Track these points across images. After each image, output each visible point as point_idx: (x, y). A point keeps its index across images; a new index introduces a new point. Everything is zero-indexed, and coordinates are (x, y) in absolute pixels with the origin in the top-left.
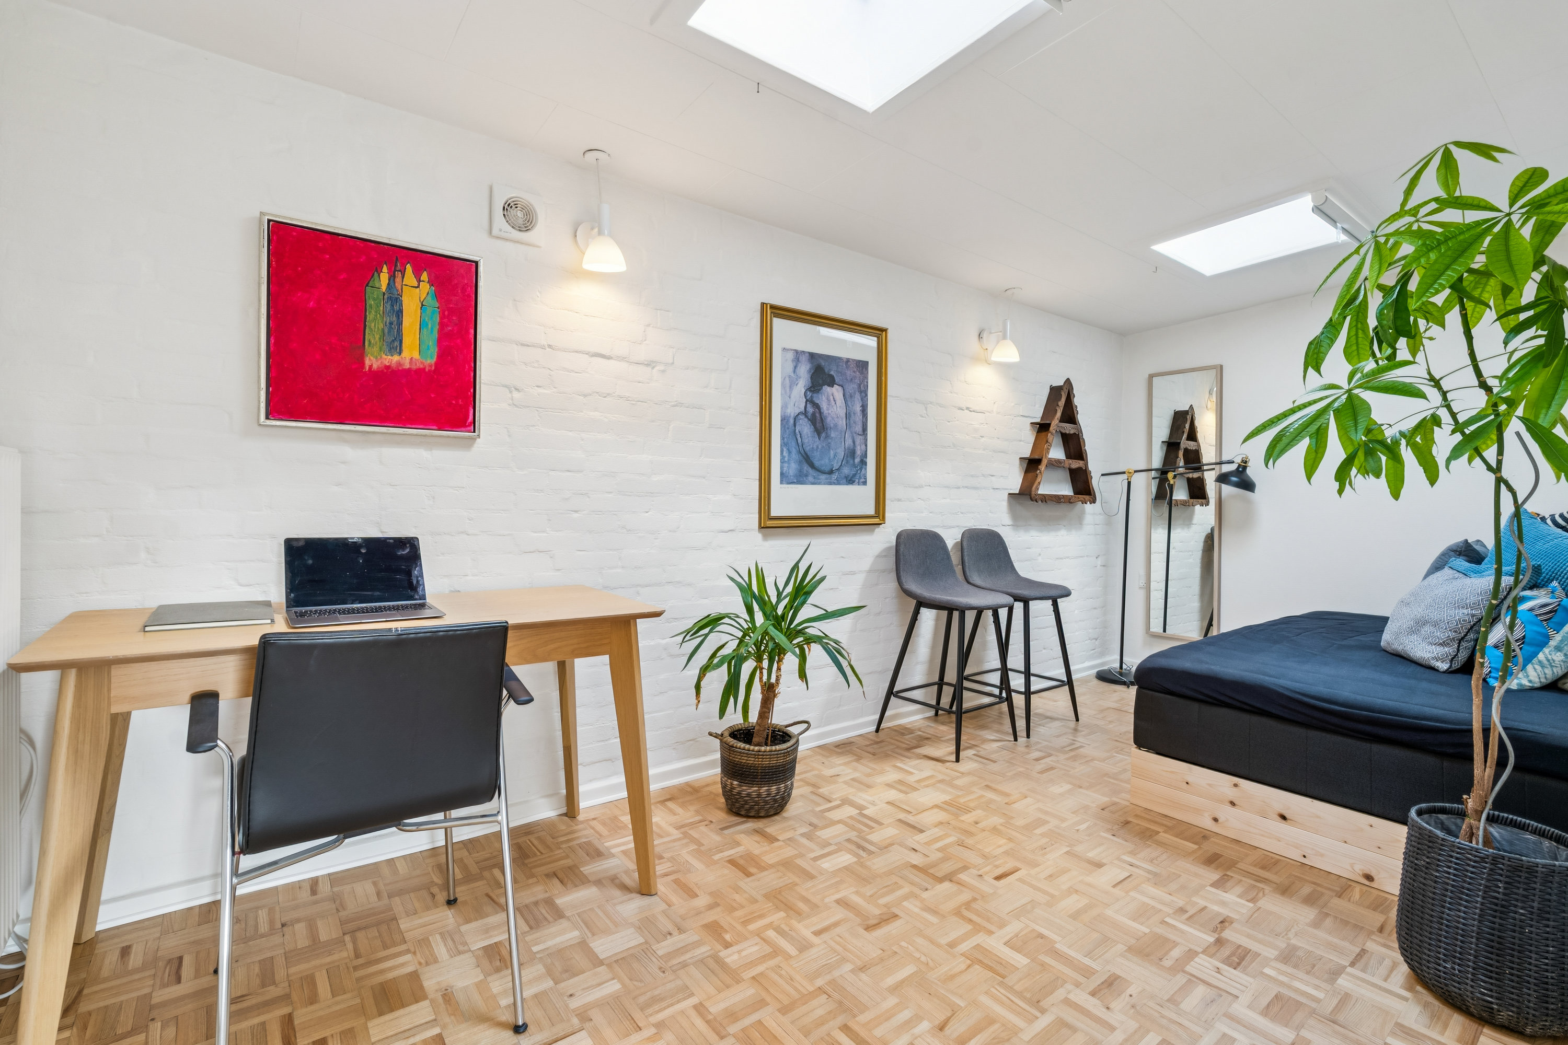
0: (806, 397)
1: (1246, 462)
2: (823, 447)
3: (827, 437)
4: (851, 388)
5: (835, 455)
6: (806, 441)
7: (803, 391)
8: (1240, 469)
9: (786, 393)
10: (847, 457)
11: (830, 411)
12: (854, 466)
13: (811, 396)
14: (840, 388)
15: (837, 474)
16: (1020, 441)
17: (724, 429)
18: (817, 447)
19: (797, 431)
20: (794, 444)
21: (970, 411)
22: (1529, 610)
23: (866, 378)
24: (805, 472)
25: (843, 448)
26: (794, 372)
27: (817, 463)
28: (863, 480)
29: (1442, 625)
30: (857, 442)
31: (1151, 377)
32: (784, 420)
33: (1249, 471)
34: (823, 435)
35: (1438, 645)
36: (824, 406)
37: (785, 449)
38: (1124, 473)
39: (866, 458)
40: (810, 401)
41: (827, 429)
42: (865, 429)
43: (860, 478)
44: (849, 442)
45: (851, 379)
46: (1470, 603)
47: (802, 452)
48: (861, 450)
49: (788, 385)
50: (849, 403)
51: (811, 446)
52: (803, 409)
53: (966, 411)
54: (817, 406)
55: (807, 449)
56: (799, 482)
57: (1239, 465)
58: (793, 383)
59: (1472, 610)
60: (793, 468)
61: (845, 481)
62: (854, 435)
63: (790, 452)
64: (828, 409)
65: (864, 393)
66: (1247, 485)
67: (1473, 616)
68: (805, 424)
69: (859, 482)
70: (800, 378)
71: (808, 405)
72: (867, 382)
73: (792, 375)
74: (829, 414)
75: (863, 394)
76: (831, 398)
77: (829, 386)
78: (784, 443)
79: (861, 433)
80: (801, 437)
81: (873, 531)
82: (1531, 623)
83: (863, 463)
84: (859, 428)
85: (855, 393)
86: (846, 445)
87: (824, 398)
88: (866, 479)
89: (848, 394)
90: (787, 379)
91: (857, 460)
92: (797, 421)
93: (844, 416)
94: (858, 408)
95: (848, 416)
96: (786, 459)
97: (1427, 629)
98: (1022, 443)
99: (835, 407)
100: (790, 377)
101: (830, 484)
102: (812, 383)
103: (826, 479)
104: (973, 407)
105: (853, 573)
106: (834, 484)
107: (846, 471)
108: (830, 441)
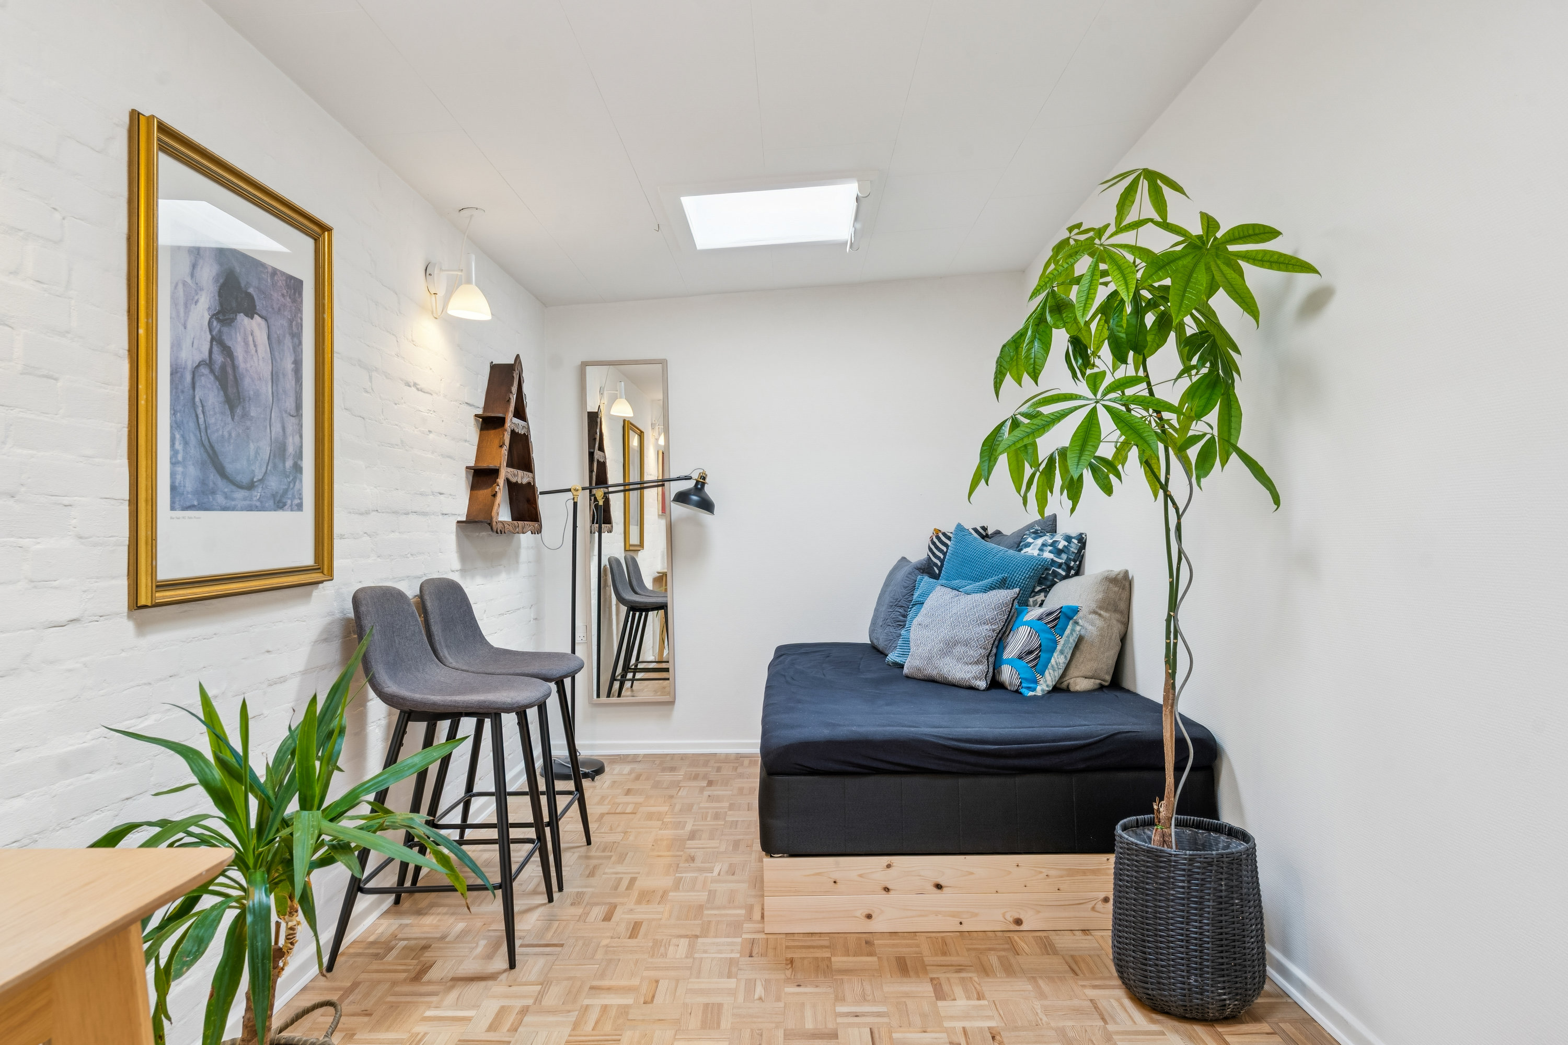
0: (211, 331)
1: (704, 479)
2: (238, 435)
3: (245, 415)
4: (280, 323)
5: (257, 453)
6: (212, 421)
7: (207, 317)
8: (699, 486)
9: (178, 316)
10: (274, 456)
11: (248, 365)
12: (285, 474)
13: (220, 331)
14: (263, 322)
15: (260, 490)
16: (466, 441)
17: (56, 379)
18: (230, 435)
19: (197, 399)
20: (192, 425)
21: (418, 389)
22: (1039, 620)
23: (299, 310)
24: (211, 485)
25: (268, 438)
26: (192, 275)
27: (230, 468)
28: (297, 501)
29: (973, 643)
30: (290, 429)
31: (584, 365)
32: (176, 372)
33: (707, 489)
34: (239, 411)
35: (974, 664)
36: (239, 352)
37: (178, 436)
38: (569, 490)
39: (302, 460)
40: (217, 340)
41: (244, 400)
42: (299, 406)
43: (293, 498)
44: (277, 428)
45: (279, 310)
46: (989, 618)
47: (206, 443)
48: (294, 443)
49: (181, 301)
50: (277, 354)
51: (220, 433)
52: (207, 354)
53: (413, 388)
54: (228, 352)
55: (214, 437)
56: (203, 507)
57: (697, 482)
58: (190, 301)
59: (991, 625)
60: (191, 476)
61: (271, 503)
62: (285, 415)
63: (186, 443)
64: (245, 362)
65: (297, 336)
66: (707, 505)
67: (994, 630)
68: (209, 386)
69: (291, 505)
70: (202, 289)
71: (215, 349)
72: (301, 319)
73: (189, 280)
74: (247, 370)
75: (296, 340)
76: (250, 339)
77: (247, 315)
78: (176, 422)
79: (293, 412)
80: (203, 413)
81: (309, 595)
82: (1043, 631)
83: (298, 469)
84: (290, 404)
85: (284, 336)
86: (273, 433)
87: (239, 339)
88: (301, 499)
89: (274, 336)
90: (180, 286)
91: (289, 463)
92: (196, 378)
93: (270, 377)
94: (289, 366)
95: (275, 377)
96: (180, 457)
97: (959, 650)
98: (467, 444)
99: (255, 359)
100: (185, 284)
101: (250, 508)
102: (221, 304)
103: (245, 499)
104: (422, 385)
105: (283, 680)
106: (257, 509)
107: (274, 483)
108: (248, 423)
